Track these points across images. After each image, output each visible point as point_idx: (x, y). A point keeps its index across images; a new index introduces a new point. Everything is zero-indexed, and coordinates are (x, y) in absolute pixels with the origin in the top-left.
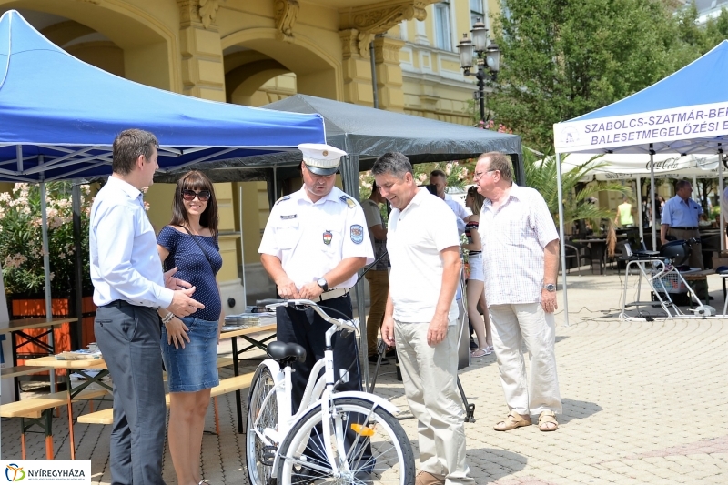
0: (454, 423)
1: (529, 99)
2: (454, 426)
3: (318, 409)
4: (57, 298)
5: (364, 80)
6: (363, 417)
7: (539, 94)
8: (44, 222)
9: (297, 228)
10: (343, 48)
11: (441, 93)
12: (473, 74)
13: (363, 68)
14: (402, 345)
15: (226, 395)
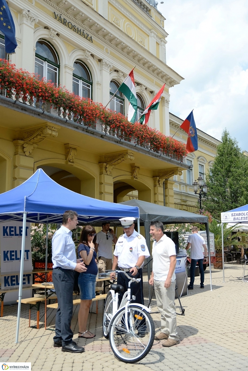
0: (173, 316)
1: (217, 202)
2: (173, 317)
3: (124, 309)
4: (49, 263)
5: (160, 194)
6: (139, 312)
7: (221, 201)
8: (47, 237)
9: (122, 246)
10: (154, 183)
11: (188, 199)
12: (198, 194)
13: (160, 190)
14: (156, 288)
15: (98, 301)
